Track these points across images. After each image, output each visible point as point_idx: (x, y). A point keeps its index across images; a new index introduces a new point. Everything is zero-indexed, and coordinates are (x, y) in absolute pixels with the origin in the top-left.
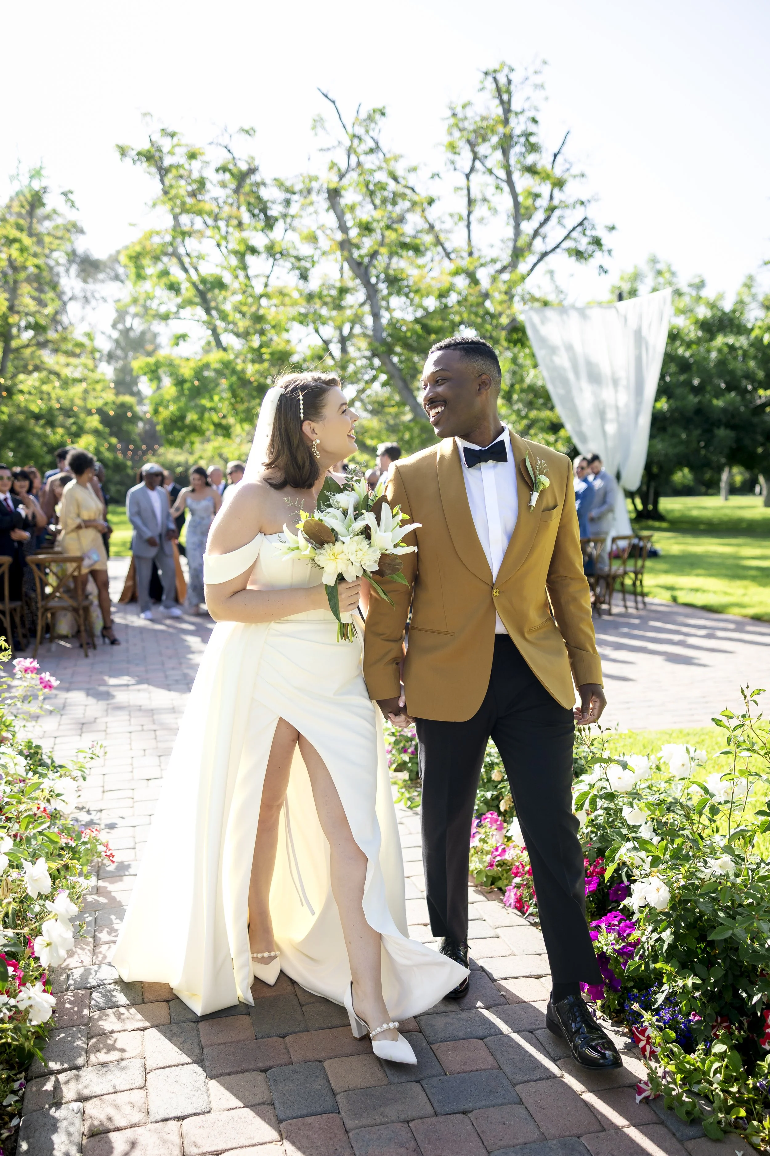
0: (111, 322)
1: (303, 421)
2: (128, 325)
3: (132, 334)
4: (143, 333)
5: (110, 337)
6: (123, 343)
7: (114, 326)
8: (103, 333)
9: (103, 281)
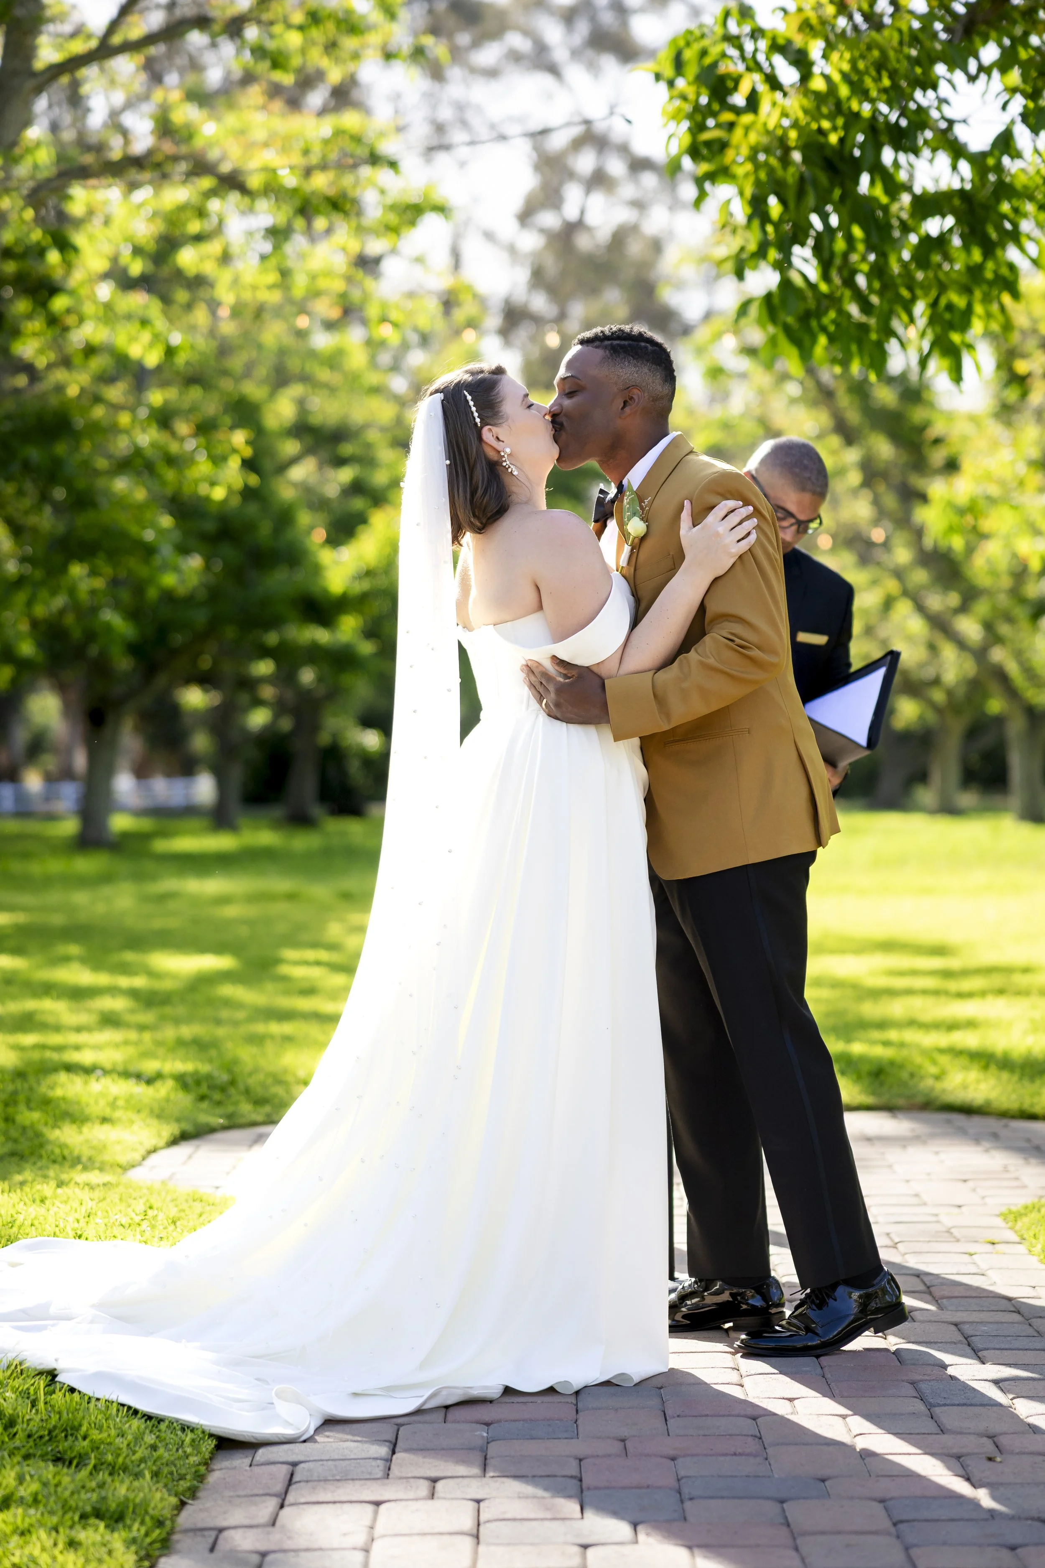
0: (516, 203)
1: (482, 428)
2: (571, 211)
3: (583, 242)
4: (620, 237)
5: (512, 250)
6: (551, 266)
7: (525, 217)
8: (489, 236)
9: (492, 73)
